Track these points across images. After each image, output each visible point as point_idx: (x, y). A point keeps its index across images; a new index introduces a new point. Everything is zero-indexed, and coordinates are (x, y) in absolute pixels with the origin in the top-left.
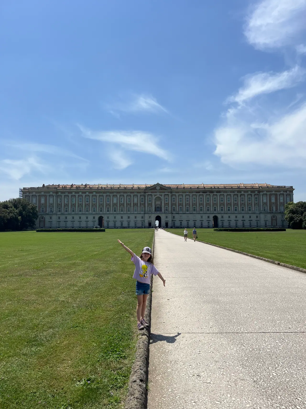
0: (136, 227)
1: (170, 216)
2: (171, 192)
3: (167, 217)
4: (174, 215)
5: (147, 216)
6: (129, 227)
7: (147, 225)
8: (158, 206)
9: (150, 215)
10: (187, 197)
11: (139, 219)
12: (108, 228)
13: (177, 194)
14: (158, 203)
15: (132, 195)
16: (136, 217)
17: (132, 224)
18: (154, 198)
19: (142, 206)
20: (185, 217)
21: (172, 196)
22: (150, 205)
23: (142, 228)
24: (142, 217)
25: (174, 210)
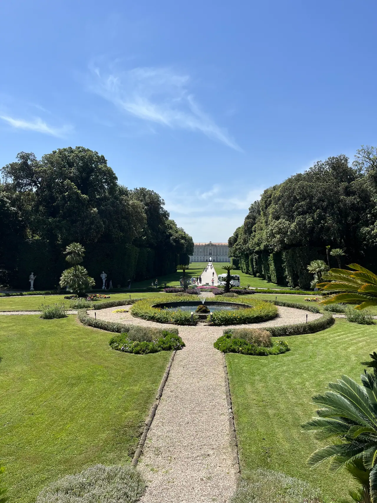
0: (201, 262)
1: (215, 257)
2: (216, 247)
3: (214, 258)
4: (217, 257)
5: (205, 257)
6: (198, 262)
7: (206, 261)
8: (211, 253)
9: (207, 256)
10: (223, 249)
11: (202, 258)
12: (192, 262)
13: (219, 248)
14: (210, 251)
15: (199, 248)
16: (201, 257)
17: (199, 260)
18: (209, 249)
19: (204, 253)
20: (222, 258)
21: (216, 248)
22: (207, 252)
23: (204, 262)
24: (204, 258)
25: (217, 254)
